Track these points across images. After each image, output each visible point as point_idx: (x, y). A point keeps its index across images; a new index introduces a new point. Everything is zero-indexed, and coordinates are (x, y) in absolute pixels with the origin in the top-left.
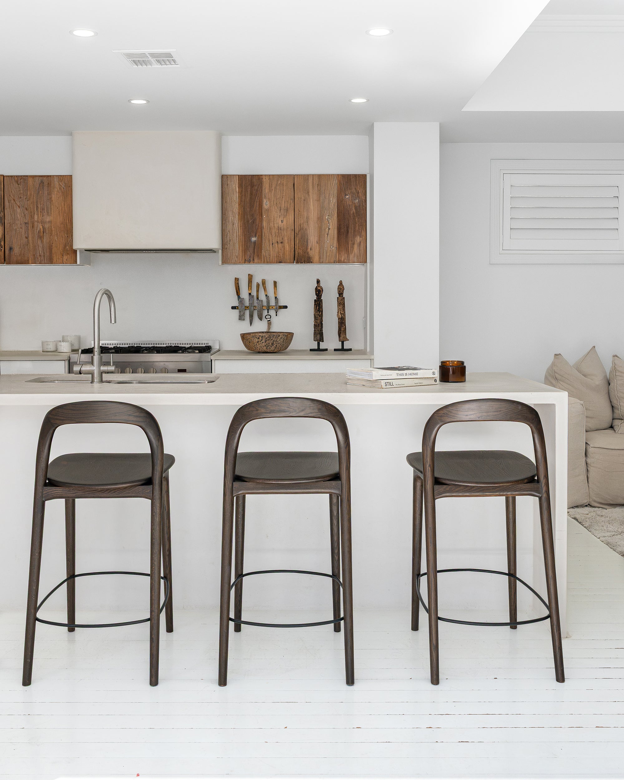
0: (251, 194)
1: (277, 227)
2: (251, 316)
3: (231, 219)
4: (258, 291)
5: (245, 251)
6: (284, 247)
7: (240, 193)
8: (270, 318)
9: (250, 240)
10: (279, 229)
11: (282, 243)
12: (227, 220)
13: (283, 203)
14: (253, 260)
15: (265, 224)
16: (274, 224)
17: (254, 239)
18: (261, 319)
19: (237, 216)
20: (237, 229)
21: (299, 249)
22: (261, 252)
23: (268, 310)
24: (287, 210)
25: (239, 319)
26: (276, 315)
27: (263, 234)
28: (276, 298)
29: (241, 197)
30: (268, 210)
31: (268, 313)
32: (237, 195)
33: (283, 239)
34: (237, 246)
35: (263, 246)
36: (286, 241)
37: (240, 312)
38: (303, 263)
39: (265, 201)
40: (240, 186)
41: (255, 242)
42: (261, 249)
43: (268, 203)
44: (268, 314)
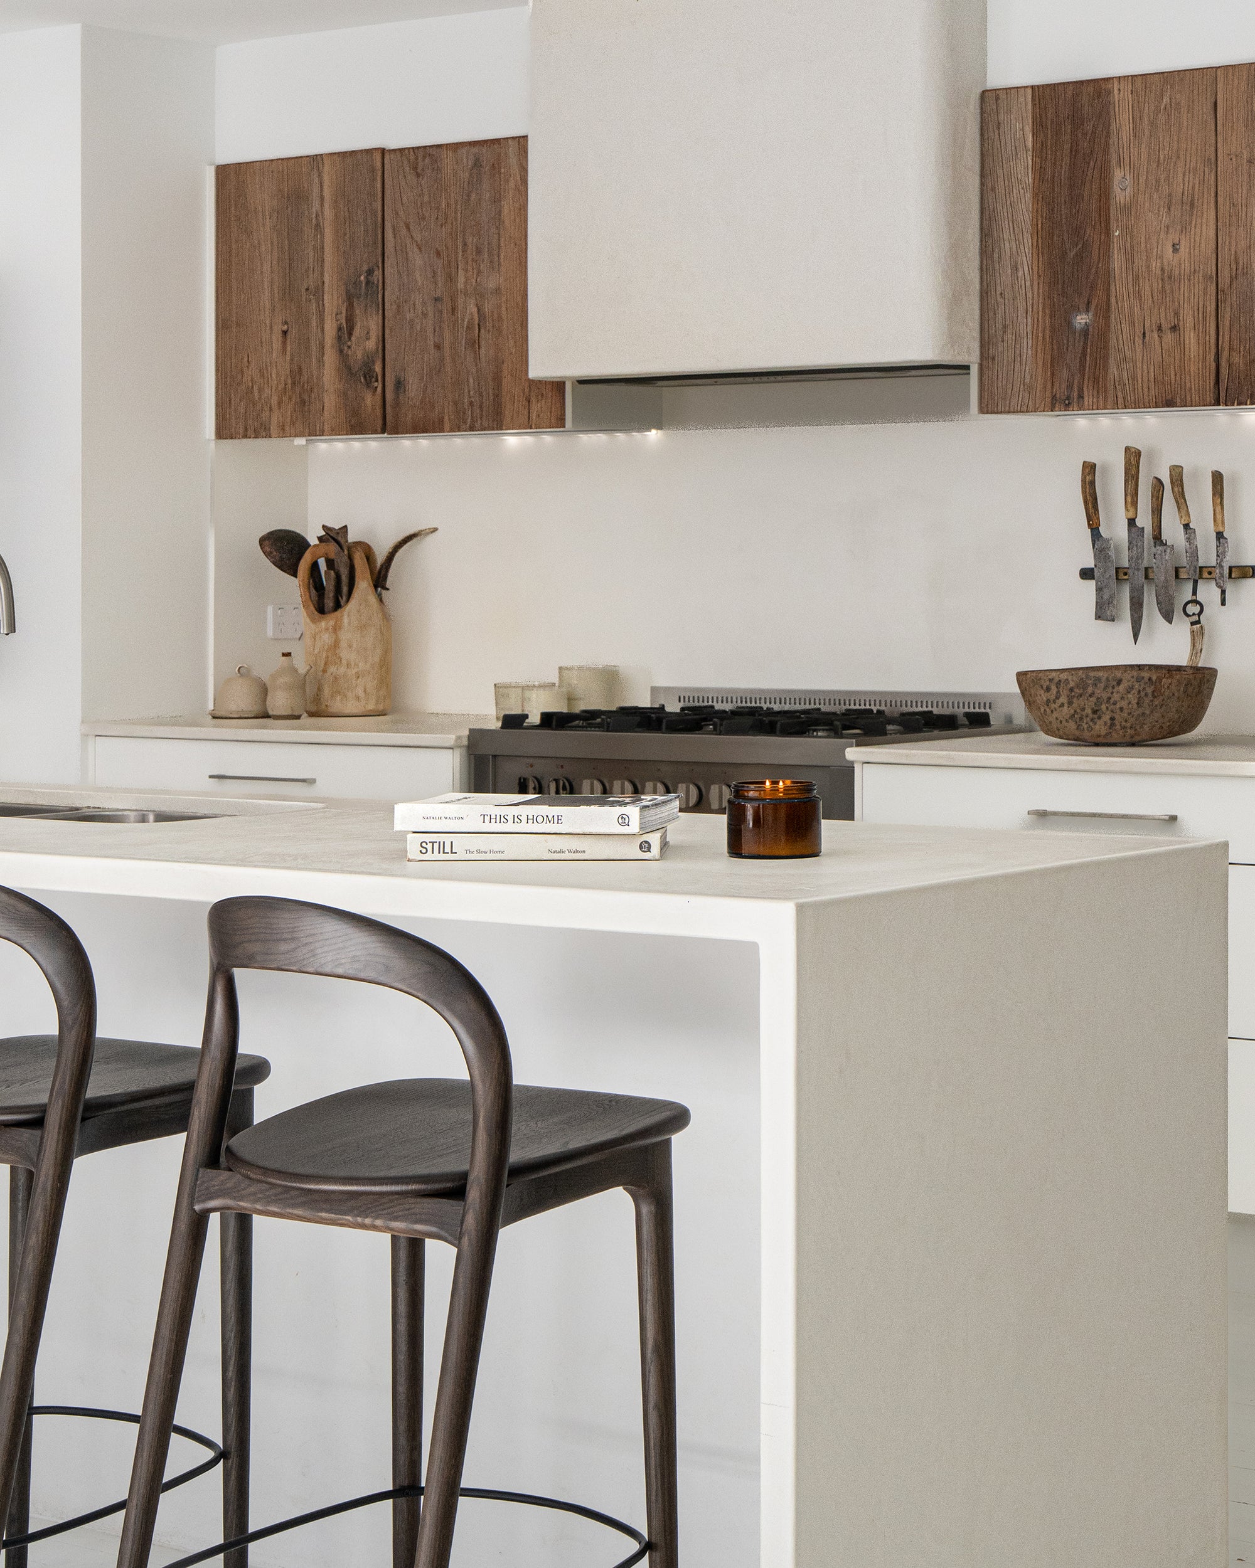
0: (1074, 153)
1: (1159, 272)
2: (1137, 606)
3: (1008, 251)
4: (1157, 511)
5: (1054, 364)
6: (1180, 343)
7: (1040, 150)
8: (1200, 614)
9: (1069, 324)
10: (1167, 276)
11: (1174, 328)
12: (996, 255)
13: (1180, 175)
14: (1081, 397)
15: (1117, 260)
16: (1148, 259)
17: (1081, 320)
18: (1168, 617)
19: (1028, 241)
20: (1028, 283)
21: (1231, 349)
22: (1106, 368)
23: (1195, 583)
24: (1192, 205)
25: (1098, 617)
26: (1223, 603)
27: (1113, 300)
28: (1220, 536)
29: (1040, 172)
30: (1127, 209)
31: (1195, 593)
32: (1030, 158)
33: (1176, 314)
34: (1027, 344)
35: (1113, 342)
36: (1190, 321)
37: (1099, 590)
38: (1246, 405)
39: (1118, 174)
40: (1039, 125)
41: (1085, 332)
42: (1106, 358)
43: (1128, 182)
44: (1194, 597)
